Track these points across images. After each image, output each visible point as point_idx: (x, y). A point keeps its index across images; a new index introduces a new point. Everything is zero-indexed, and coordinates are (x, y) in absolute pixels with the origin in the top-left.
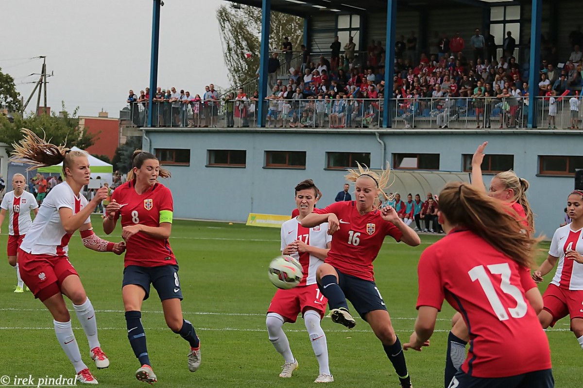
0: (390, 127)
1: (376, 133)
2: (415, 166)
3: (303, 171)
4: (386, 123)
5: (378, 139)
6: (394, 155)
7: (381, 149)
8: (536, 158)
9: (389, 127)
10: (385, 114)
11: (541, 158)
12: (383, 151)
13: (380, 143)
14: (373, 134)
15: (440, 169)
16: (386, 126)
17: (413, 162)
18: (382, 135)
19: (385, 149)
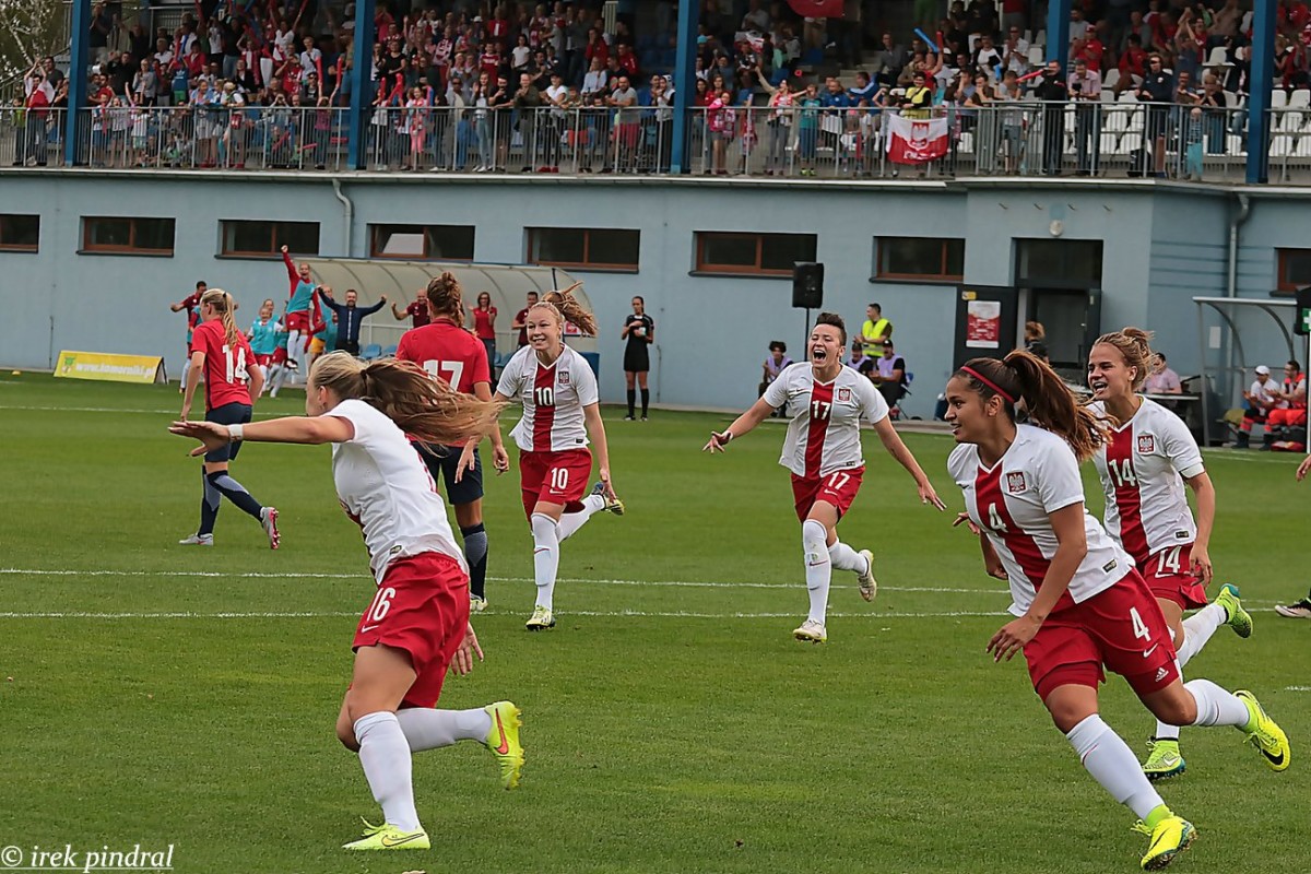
0: (364, 168)
1: (334, 181)
2: (420, 251)
3: (169, 260)
4: (355, 158)
5: (339, 194)
6: (373, 227)
7: (345, 216)
8: (691, 235)
9: (361, 167)
10: (354, 141)
11: (700, 236)
12: (349, 218)
13: (342, 201)
14: (327, 183)
15: (475, 260)
16: (355, 166)
17: (415, 243)
18: (346, 185)
19: (353, 216)
